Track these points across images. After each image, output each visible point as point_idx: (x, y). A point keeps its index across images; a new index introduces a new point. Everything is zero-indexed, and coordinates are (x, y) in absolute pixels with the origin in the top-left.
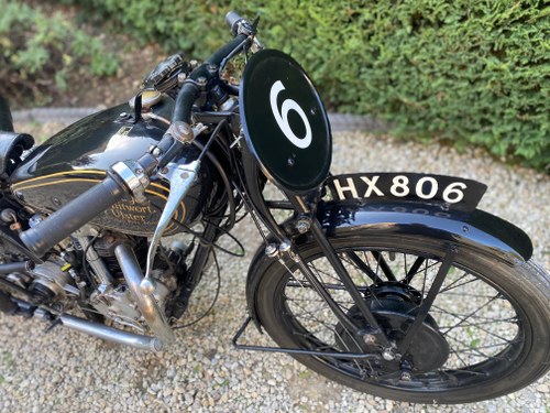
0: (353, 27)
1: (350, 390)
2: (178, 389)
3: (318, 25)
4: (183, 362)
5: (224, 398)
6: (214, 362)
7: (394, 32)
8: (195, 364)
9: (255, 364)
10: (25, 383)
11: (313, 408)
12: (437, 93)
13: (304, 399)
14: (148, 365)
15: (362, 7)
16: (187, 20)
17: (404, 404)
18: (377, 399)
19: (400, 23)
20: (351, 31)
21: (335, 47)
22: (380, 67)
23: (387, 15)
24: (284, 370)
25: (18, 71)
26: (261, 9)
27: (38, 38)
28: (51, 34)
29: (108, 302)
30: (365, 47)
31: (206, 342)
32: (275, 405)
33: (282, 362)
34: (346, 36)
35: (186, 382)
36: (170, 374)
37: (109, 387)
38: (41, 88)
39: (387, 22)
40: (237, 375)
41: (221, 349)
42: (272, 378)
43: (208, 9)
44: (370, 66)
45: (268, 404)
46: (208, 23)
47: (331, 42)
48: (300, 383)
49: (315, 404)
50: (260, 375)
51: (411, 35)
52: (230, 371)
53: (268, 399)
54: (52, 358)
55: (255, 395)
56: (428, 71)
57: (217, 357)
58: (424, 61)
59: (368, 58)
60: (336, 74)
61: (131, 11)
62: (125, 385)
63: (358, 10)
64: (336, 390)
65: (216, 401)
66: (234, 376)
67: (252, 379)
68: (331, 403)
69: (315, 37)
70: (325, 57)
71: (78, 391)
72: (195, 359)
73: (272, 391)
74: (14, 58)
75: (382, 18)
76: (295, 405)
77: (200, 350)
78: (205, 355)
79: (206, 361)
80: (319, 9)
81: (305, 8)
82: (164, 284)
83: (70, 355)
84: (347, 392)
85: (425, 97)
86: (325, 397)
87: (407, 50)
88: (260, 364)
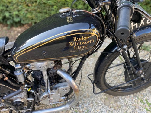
1: (121, 97)
6: (80, 107)
9: (92, 102)
11: (115, 106)
13: (111, 105)
16: (18, 11)
17: (135, 94)
18: (129, 96)
24: (101, 100)
32: (105, 110)
33: (99, 98)
40: (90, 107)
41: (80, 102)
42: (99, 103)
45: (103, 111)
46: (27, 10)
48: (107, 101)
49: (115, 105)
50: (96, 104)
52: (87, 107)
53: (102, 110)
55: (98, 110)
57: (80, 105)
64: (117, 99)
66: (89, 108)
67: (94, 106)
68: (118, 102)
72: (74, 109)
73: (102, 107)
76: (110, 108)
78: (76, 106)
84: (120, 98)
88: (94, 101)
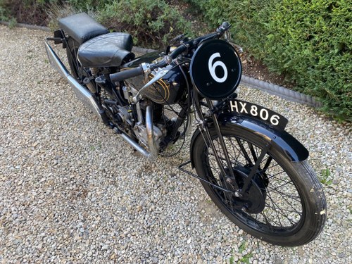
0: (308, 43)
1: (226, 218)
2: (153, 181)
3: (291, 38)
4: (161, 173)
5: (170, 193)
6: (173, 178)
7: (329, 51)
8: (165, 176)
9: (190, 187)
10: (101, 154)
11: (205, 216)
12: (347, 92)
13: (203, 211)
14: (146, 167)
15: (315, 33)
18: (237, 227)
19: (332, 46)
20: (307, 45)
21: (297, 52)
22: (318, 69)
23: (327, 41)
24: (201, 196)
25: (149, 30)
26: (266, 24)
27: (163, 16)
28: (169, 16)
29: (139, 131)
30: (312, 56)
31: (173, 169)
32: (189, 207)
33: (202, 193)
34: (303, 47)
35: (158, 181)
36: (153, 175)
37: (129, 169)
38: (156, 40)
39: (326, 44)
41: (178, 175)
42: (194, 196)
43: (242, 19)
44: (313, 67)
45: (187, 205)
47: (296, 49)
48: (205, 204)
49: (207, 215)
50: (189, 192)
51: (337, 54)
52: (177, 185)
53: (188, 203)
54: (114, 150)
55: (183, 199)
56: (343, 77)
57: (175, 177)
58: (342, 71)
59: (312, 62)
60: (296, 67)
61: (209, 11)
62: (135, 171)
63: (313, 34)
64: (220, 215)
65: (166, 193)
66: (178, 187)
67: (185, 192)
68: (215, 218)
69: (288, 45)
70: (291, 56)
71: (117, 165)
72: (165, 174)
73: (191, 201)
74: (149, 23)
75: (324, 41)
77: (170, 172)
78: (170, 174)
79: (170, 177)
80: (293, 30)
81: (286, 27)
82: (162, 131)
83: (121, 151)
84: (224, 218)
85: (340, 93)
86: (213, 215)
87: (334, 62)
88: (192, 189)
